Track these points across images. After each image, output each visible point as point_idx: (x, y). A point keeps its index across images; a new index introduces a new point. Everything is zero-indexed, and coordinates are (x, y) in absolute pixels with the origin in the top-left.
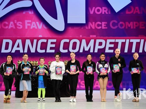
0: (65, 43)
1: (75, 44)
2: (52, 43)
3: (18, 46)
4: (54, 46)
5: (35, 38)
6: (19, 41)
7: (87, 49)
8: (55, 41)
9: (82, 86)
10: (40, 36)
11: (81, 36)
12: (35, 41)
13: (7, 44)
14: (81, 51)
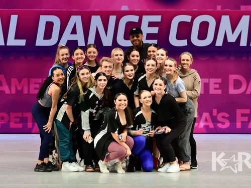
0: (181, 24)
1: (204, 26)
2: (151, 24)
3: (74, 31)
4: (155, 30)
5: (113, 13)
6: (76, 20)
7: (232, 39)
8: (157, 18)
9: (219, 125)
10: (125, 8)
11: (219, 8)
12: (113, 19)
13: (49, 26)
14: (219, 43)
